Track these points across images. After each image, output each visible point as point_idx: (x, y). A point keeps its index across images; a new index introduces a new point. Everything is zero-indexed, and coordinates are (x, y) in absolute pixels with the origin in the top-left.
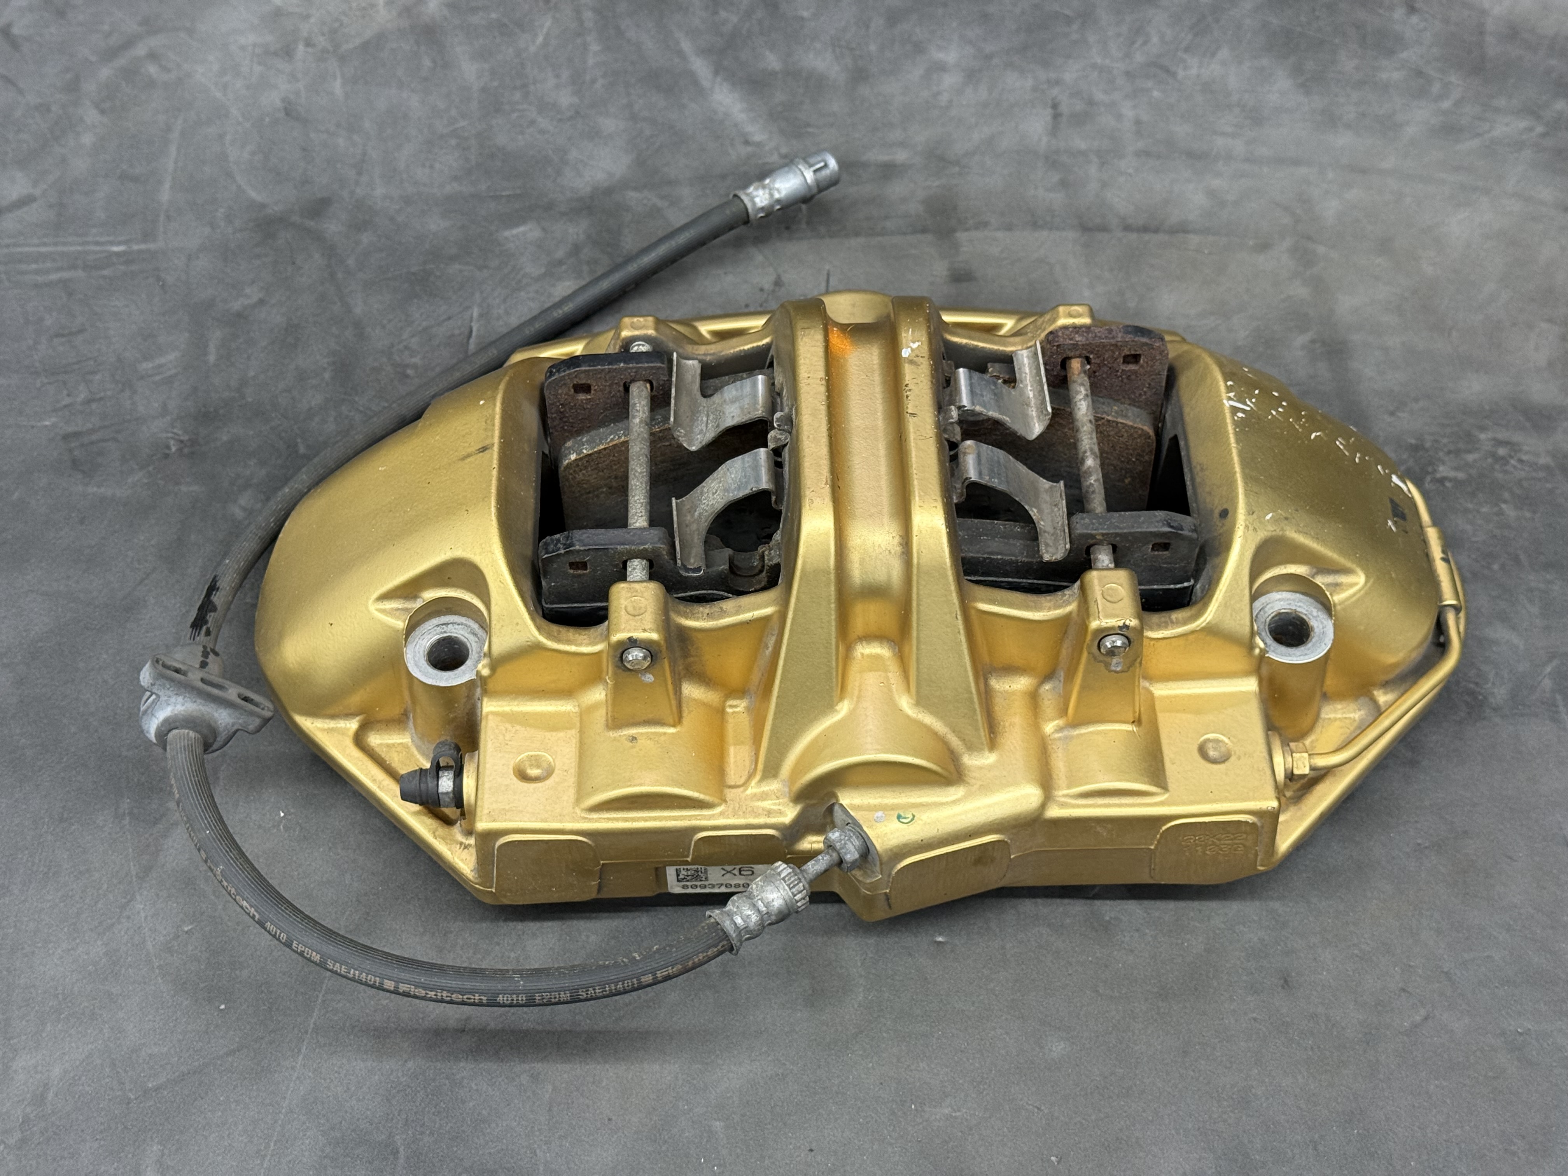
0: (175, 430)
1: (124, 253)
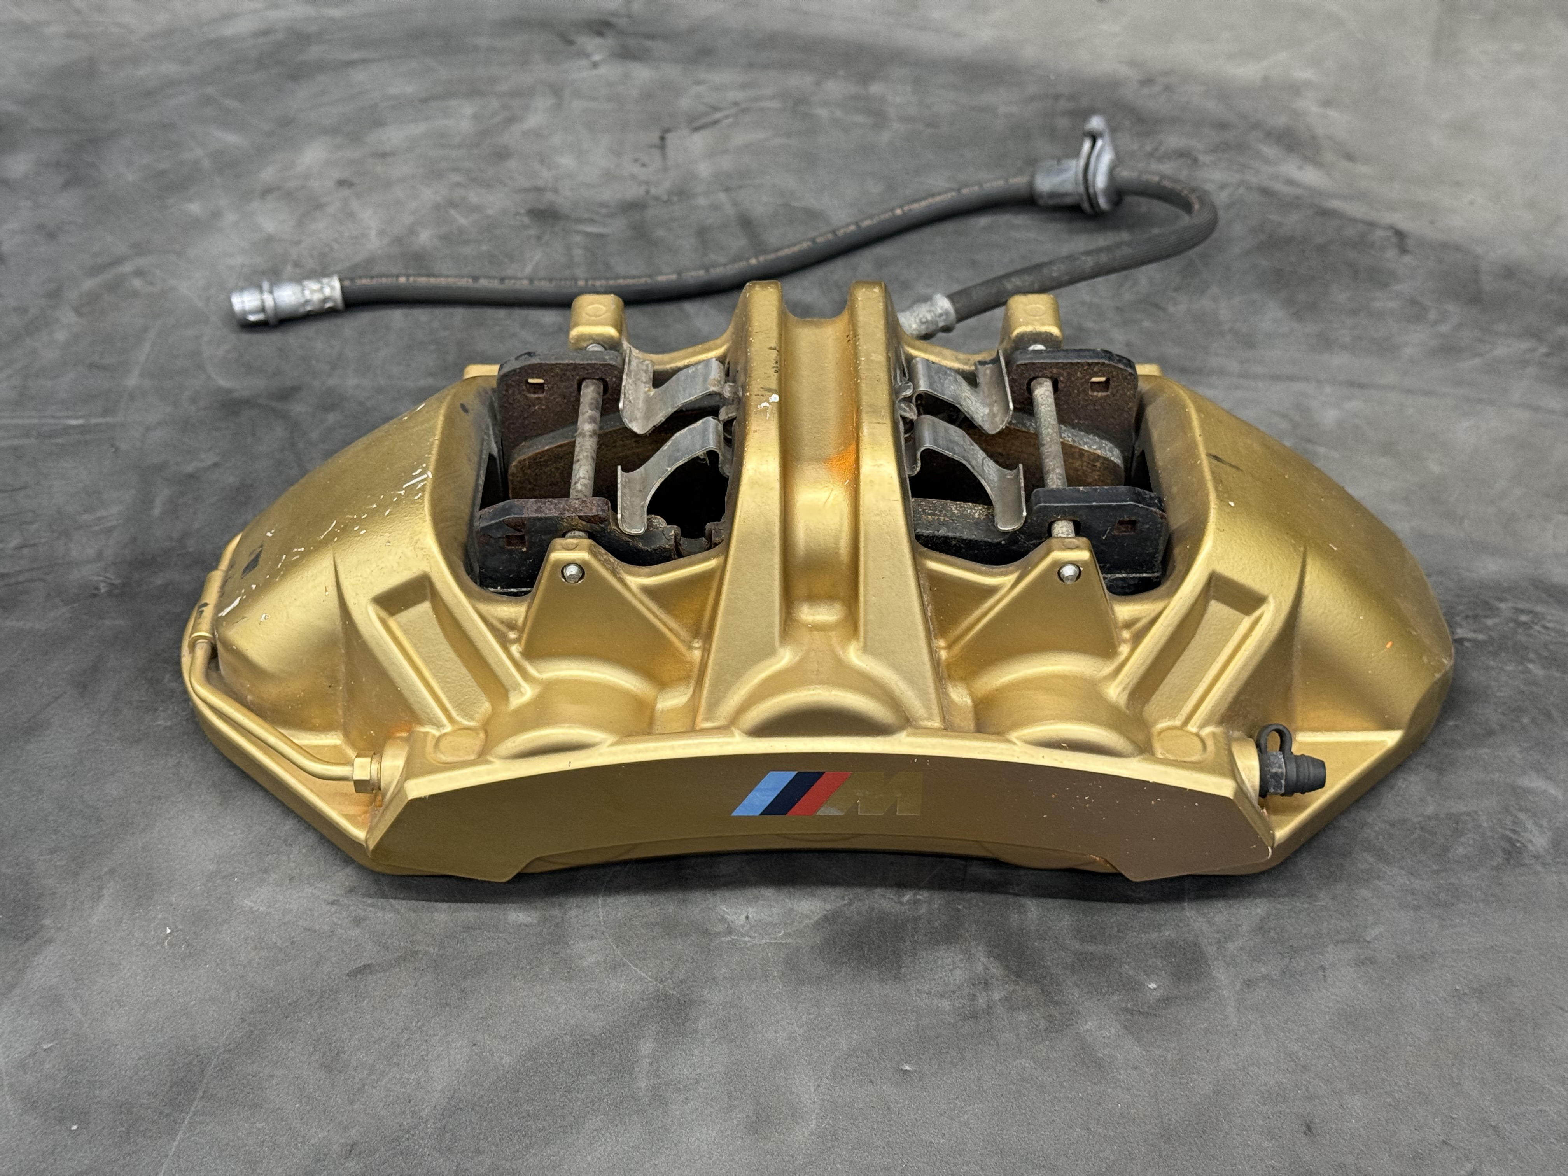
0: (108, 575)
1: (81, 426)
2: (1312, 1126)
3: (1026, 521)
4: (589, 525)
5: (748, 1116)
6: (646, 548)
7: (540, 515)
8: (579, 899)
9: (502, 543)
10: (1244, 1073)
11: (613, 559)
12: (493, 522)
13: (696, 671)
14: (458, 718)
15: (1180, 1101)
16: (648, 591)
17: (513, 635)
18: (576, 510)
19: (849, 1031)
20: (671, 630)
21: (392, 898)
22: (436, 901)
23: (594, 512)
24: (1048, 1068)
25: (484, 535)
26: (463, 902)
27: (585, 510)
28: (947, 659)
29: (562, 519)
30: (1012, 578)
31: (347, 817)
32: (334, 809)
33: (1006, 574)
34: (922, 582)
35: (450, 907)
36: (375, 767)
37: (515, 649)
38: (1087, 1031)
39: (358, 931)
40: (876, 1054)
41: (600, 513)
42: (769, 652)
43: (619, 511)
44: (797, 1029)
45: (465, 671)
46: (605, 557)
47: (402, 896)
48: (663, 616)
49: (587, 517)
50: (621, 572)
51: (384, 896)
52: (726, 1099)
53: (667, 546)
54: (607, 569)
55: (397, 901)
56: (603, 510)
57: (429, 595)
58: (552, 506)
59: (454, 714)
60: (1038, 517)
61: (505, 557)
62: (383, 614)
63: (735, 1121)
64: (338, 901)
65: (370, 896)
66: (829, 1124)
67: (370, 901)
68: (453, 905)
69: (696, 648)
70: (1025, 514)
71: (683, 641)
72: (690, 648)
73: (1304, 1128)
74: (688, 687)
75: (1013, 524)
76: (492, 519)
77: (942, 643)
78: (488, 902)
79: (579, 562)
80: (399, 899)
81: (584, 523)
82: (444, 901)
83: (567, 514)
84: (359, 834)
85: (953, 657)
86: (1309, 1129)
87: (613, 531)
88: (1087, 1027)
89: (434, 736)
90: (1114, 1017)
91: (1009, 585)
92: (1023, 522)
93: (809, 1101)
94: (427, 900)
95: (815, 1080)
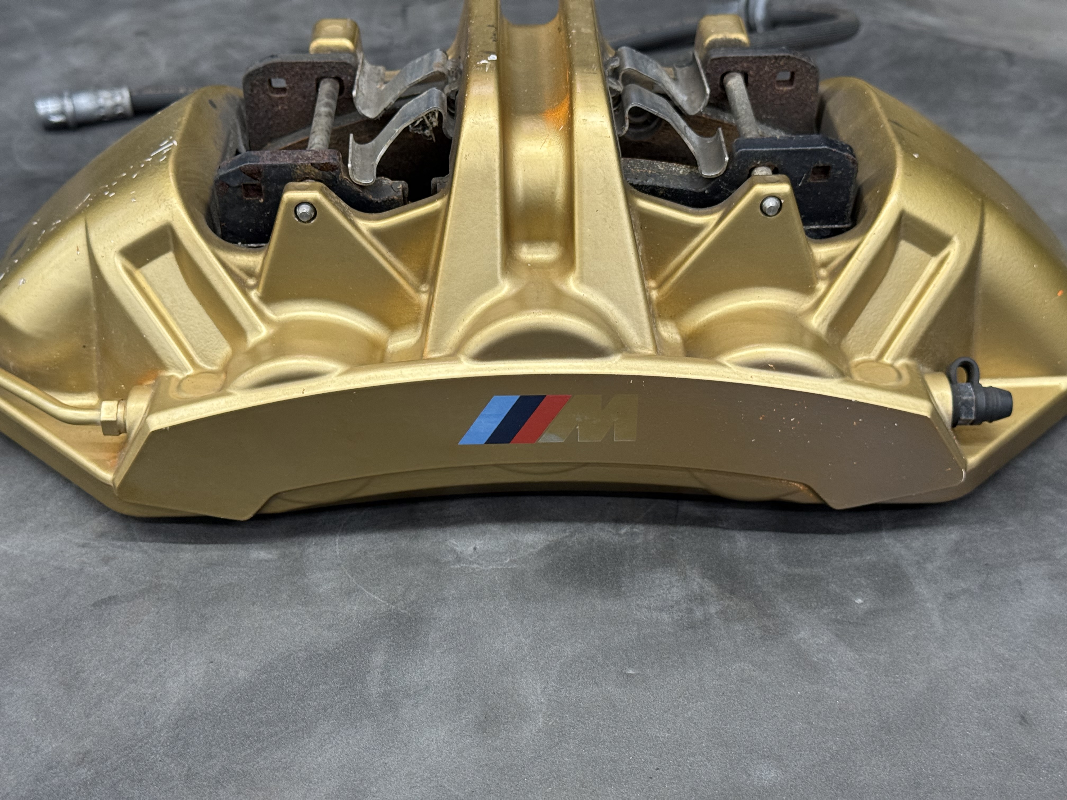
2: (1026, 716)
3: (727, 168)
4: (321, 173)
5: (477, 717)
6: (376, 200)
7: (274, 163)
8: (317, 539)
9: (240, 192)
10: (955, 673)
11: (343, 204)
12: (231, 170)
13: (423, 313)
14: (202, 364)
15: (896, 697)
16: (377, 233)
17: (251, 282)
18: (308, 159)
19: (574, 640)
20: (400, 273)
21: (141, 541)
22: (183, 543)
23: (326, 160)
24: (766, 670)
25: (222, 184)
26: (209, 543)
27: (318, 158)
28: (657, 298)
29: (296, 166)
30: (716, 216)
31: (97, 462)
32: (84, 455)
33: (712, 213)
34: (633, 219)
35: (195, 548)
36: (121, 410)
37: (254, 295)
38: (801, 639)
39: (106, 568)
40: (600, 660)
41: (331, 161)
42: (492, 284)
43: (349, 161)
44: (523, 640)
45: (206, 317)
46: (336, 200)
47: (150, 539)
48: (393, 259)
49: (319, 164)
50: (352, 215)
51: (134, 539)
52: (456, 702)
53: (395, 197)
54: (338, 209)
55: (145, 543)
56: (335, 159)
57: (171, 244)
58: (286, 156)
59: (197, 360)
60: (739, 163)
61: (244, 208)
62: (130, 266)
63: (464, 721)
64: (89, 544)
65: (119, 539)
66: (556, 722)
67: (119, 543)
68: (198, 546)
69: (423, 292)
70: (727, 159)
71: (411, 285)
72: (418, 291)
73: (1019, 719)
74: (416, 331)
75: (716, 171)
76: (230, 168)
77: (652, 284)
78: (232, 543)
79: (312, 201)
80: (147, 541)
81: (317, 171)
82: (190, 543)
83: (300, 162)
84: (107, 476)
85: (663, 296)
86: (1024, 720)
87: (343, 180)
88: (800, 636)
89: (177, 379)
90: (826, 627)
91: (714, 222)
92: (725, 166)
93: (536, 702)
94: (174, 543)
95: (542, 684)
